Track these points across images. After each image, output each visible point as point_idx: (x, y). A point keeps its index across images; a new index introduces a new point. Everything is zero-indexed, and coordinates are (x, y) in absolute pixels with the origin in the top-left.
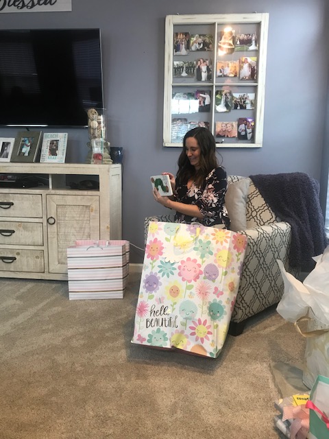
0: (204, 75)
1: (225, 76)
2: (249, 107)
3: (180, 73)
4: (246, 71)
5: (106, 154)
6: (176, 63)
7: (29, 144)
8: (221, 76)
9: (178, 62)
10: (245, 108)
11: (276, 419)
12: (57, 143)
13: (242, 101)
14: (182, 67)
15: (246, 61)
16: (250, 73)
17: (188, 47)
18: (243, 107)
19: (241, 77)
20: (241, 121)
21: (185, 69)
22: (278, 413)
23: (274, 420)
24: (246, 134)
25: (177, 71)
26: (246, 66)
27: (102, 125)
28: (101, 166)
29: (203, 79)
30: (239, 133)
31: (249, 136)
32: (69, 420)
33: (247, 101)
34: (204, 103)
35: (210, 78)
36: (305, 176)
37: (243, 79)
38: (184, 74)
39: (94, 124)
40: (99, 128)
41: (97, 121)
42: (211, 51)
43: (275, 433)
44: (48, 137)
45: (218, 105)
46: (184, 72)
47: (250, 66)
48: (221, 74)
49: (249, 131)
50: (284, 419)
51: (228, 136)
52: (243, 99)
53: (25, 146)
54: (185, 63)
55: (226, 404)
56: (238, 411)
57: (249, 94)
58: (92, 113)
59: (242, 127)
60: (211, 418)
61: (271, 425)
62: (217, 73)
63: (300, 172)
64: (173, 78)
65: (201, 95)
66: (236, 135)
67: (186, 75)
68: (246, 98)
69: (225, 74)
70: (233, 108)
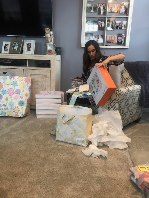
0: (102, 12)
2: (123, 28)
4: (123, 10)
5: (54, 50)
6: (88, 5)
7: (17, 45)
12: (30, 45)
15: (123, 4)
16: (125, 11)
18: (120, 28)
19: (120, 13)
21: (92, 8)
24: (121, 41)
25: (89, 9)
26: (123, 7)
27: (52, 36)
28: (51, 56)
29: (102, 14)
30: (118, 41)
31: (123, 43)
33: (123, 25)
35: (105, 13)
38: (92, 11)
39: (48, 35)
40: (50, 37)
44: (26, 42)
46: (92, 10)
47: (125, 7)
48: (110, 11)
49: (123, 40)
50: (135, 178)
51: (112, 43)
52: (121, 24)
54: (93, 5)
57: (123, 22)
58: (47, 30)
59: (120, 38)
60: (102, 174)
62: (108, 10)
63: (147, 60)
64: (87, 13)
65: (100, 22)
66: (116, 42)
67: (93, 11)
68: (122, 24)
69: (112, 11)
70: (116, 29)
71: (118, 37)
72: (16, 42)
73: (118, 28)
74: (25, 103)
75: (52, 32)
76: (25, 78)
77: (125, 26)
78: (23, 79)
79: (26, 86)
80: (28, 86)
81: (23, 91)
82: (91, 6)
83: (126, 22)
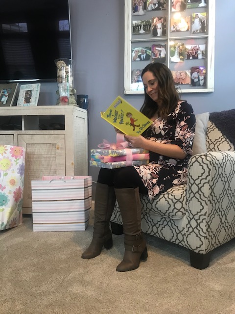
0: (159, 31)
1: (178, 31)
2: (200, 57)
3: (138, 31)
4: (197, 25)
5: (73, 100)
6: (134, 22)
7: (7, 94)
9: (136, 22)
10: (197, 58)
12: (31, 93)
13: (194, 51)
14: (140, 26)
15: (197, 16)
16: (200, 27)
17: (145, 8)
18: (195, 57)
19: (193, 31)
20: (194, 69)
21: (142, 27)
24: (199, 80)
25: (135, 29)
26: (197, 21)
27: (70, 74)
28: (67, 107)
29: (159, 34)
30: (192, 81)
31: (202, 82)
33: (199, 52)
34: (160, 55)
38: (142, 31)
39: (63, 73)
40: (67, 77)
41: (65, 71)
44: (24, 89)
46: (142, 29)
47: (200, 20)
48: (174, 29)
49: (201, 78)
57: (200, 46)
58: (61, 64)
59: (195, 74)
62: (170, 28)
64: (132, 35)
65: (157, 48)
66: (189, 81)
67: (144, 31)
68: (198, 49)
69: (178, 29)
70: (186, 58)
71: (192, 73)
72: (5, 90)
73: (191, 58)
74: (9, 200)
75: (69, 68)
76: (11, 149)
77: (204, 52)
78: (7, 150)
79: (12, 165)
80: (17, 164)
81: (6, 174)
82: (139, 24)
83: (204, 46)
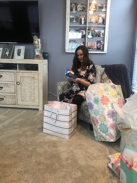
0: (83, 22)
1: (92, 22)
3: (73, 21)
4: (101, 21)
5: (41, 55)
6: (71, 16)
7: (8, 51)
8: (90, 23)
9: (72, 16)
10: (100, 36)
11: (108, 163)
12: (20, 51)
13: (99, 33)
15: (101, 16)
17: (76, 10)
18: (99, 36)
20: (98, 42)
21: (75, 19)
22: (109, 161)
23: (107, 163)
24: (100, 47)
25: (71, 20)
26: (101, 18)
27: (40, 43)
28: (39, 60)
29: (83, 24)
31: (101, 48)
32: (25, 163)
33: (101, 34)
34: (83, 34)
35: (85, 23)
36: (124, 65)
37: (99, 24)
38: (74, 21)
39: (36, 42)
40: (38, 44)
41: (37, 41)
42: (86, 11)
43: (108, 169)
44: (17, 48)
45: (88, 35)
48: (90, 22)
49: (101, 46)
50: (111, 163)
51: (92, 48)
52: (99, 32)
53: (7, 52)
54: (75, 16)
55: (88, 157)
56: (93, 160)
57: (102, 31)
58: (35, 38)
60: (82, 163)
61: (106, 165)
62: (88, 21)
63: (122, 64)
64: (70, 23)
67: (75, 22)
72: (7, 48)
73: (97, 36)
75: (39, 40)
83: (104, 31)
